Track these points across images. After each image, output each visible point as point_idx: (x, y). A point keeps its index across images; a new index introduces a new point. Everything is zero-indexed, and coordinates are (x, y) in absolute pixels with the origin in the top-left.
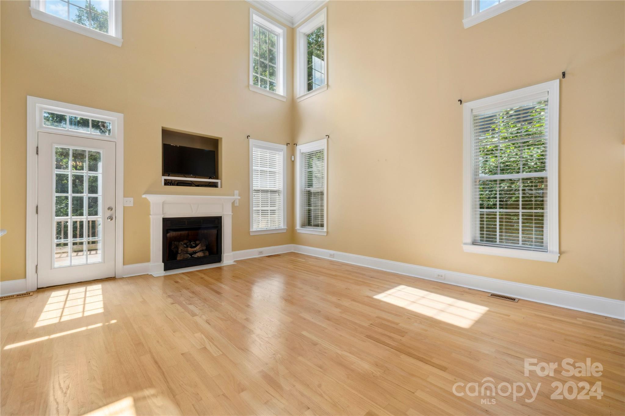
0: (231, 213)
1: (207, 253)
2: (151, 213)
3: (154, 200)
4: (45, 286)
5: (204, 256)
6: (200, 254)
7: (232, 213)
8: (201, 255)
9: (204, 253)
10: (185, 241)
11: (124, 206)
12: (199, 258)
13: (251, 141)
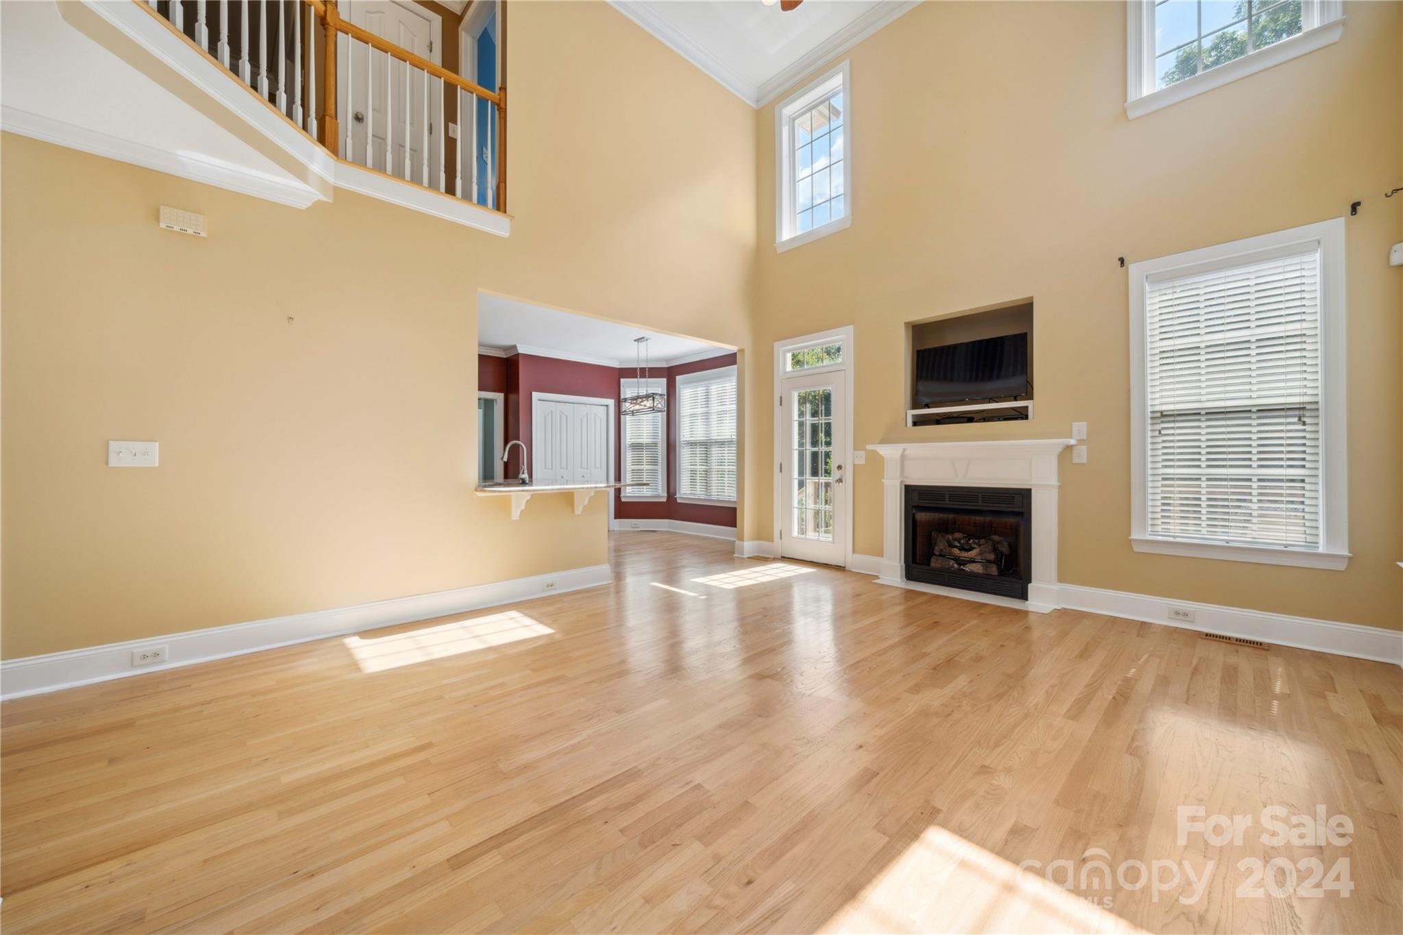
0: (1054, 481)
1: (994, 570)
2: (885, 476)
3: (890, 452)
4: (786, 556)
5: (984, 574)
6: (976, 568)
7: (1059, 481)
8: (978, 569)
9: (986, 568)
10: (958, 535)
11: (854, 464)
12: (972, 575)
13: (1134, 269)
